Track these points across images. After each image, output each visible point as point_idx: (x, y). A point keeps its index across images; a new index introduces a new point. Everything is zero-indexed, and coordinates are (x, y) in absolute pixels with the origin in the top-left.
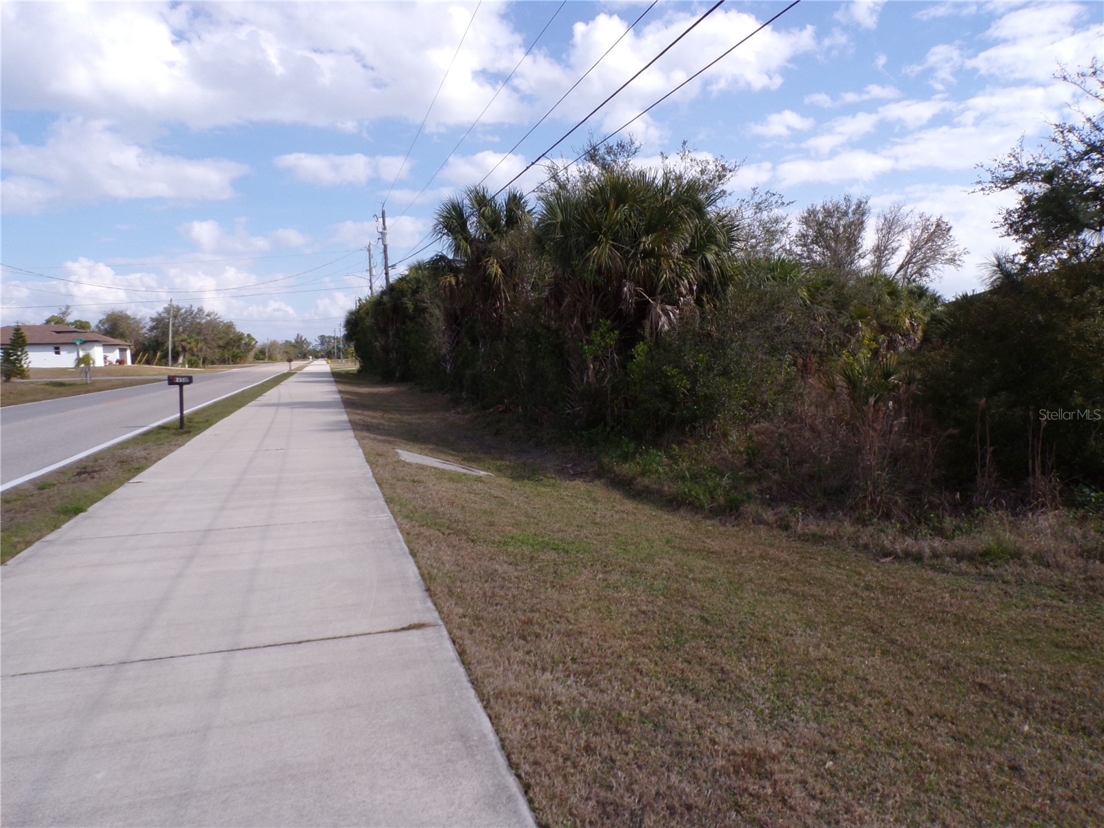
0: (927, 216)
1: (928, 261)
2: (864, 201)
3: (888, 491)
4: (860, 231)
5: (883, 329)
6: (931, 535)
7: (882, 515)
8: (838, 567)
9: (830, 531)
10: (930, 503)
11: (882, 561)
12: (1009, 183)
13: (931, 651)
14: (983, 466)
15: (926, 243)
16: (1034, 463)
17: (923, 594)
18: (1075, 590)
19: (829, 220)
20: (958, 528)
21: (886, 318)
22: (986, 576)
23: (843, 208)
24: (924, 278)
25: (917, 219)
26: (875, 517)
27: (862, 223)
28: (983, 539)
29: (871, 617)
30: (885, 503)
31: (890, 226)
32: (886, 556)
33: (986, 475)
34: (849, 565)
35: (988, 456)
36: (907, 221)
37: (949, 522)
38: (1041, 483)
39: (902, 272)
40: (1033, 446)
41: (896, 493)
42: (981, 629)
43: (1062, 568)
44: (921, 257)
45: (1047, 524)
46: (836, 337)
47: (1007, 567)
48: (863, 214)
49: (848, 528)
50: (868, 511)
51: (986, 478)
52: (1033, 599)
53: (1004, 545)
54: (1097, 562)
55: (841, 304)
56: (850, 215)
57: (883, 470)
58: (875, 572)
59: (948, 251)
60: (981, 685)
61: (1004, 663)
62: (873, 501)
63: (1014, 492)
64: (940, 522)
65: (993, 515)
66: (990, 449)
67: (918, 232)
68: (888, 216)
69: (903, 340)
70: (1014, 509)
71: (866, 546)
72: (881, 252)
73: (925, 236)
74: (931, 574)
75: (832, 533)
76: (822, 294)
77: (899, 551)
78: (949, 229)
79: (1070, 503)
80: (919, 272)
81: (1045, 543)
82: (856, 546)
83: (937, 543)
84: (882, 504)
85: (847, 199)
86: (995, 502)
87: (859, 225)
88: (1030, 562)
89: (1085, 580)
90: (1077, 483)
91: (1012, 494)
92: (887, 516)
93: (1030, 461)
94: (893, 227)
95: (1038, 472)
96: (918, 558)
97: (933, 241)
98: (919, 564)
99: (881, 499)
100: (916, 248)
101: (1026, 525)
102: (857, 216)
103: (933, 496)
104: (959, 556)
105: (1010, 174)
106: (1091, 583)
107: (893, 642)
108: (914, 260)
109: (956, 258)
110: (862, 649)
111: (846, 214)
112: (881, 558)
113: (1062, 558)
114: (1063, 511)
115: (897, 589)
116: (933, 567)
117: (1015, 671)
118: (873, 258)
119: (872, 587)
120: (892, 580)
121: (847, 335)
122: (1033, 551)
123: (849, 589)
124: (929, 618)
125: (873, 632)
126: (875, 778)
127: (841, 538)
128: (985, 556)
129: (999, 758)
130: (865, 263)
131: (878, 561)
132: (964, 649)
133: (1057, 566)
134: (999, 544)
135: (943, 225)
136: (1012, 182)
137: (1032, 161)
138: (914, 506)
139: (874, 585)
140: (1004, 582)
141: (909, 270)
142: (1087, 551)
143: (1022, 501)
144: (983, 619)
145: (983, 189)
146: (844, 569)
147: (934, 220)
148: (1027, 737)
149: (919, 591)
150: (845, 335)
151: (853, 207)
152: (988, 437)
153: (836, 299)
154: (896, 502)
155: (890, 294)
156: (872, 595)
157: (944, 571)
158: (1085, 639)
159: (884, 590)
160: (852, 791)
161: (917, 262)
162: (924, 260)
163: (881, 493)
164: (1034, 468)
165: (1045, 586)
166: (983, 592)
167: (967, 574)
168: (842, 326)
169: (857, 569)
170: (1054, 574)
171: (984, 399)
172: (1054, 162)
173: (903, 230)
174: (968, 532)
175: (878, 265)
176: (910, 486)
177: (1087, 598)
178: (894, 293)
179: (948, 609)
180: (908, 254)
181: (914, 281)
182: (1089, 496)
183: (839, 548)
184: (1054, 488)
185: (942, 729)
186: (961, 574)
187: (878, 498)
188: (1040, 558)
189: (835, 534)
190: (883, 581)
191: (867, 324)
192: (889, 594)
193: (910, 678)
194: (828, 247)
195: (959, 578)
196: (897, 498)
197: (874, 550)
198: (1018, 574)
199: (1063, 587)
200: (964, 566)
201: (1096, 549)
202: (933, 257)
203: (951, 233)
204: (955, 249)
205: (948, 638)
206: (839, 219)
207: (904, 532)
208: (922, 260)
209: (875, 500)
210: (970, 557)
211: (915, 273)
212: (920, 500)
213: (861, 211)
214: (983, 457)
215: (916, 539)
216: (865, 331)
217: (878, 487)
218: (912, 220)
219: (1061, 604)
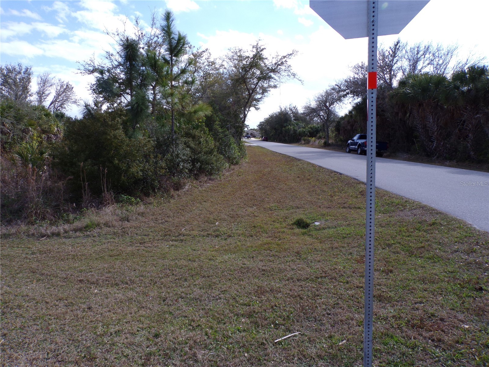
0: (62, 81)
1: (64, 101)
2: (29, 68)
3: (43, 207)
4: (29, 83)
5: (44, 132)
6: (63, 223)
7: (41, 219)
8: (18, 247)
9: (13, 231)
10: (64, 209)
11: (41, 239)
12: (91, 72)
13: (60, 273)
14: (85, 191)
15: (63, 93)
16: (104, 188)
17: (60, 250)
18: (118, 233)
19: (10, 74)
20: (76, 218)
21: (44, 127)
22: (87, 236)
23: (17, 69)
24: (64, 109)
25: (58, 82)
26: (37, 220)
27: (30, 79)
28: (85, 221)
29: (33, 266)
30: (42, 213)
31: (44, 82)
32: (43, 237)
33: (86, 194)
34: (24, 245)
35: (86, 186)
36: (53, 81)
37: (71, 216)
38: (107, 195)
39: (52, 105)
40: (103, 180)
41: (48, 207)
42: (83, 257)
43: (114, 226)
44: (61, 99)
45: (109, 211)
46: (18, 135)
47: (94, 230)
48: (29, 75)
49: (23, 227)
50: (34, 218)
51: (87, 196)
52: (104, 241)
53: (93, 222)
54: (126, 222)
55: (18, 119)
56: (22, 74)
57: (39, 198)
58: (37, 245)
59: (73, 98)
60: (80, 281)
61: (90, 269)
62: (36, 213)
63: (97, 200)
64: (68, 217)
65: (89, 211)
66: (87, 184)
67: (59, 88)
68: (43, 78)
69: (54, 137)
70: (98, 207)
71: (33, 235)
72: (41, 94)
73: (62, 90)
74: (64, 240)
75: (14, 232)
76: (7, 113)
77: (49, 233)
78: (72, 88)
79: (118, 201)
80: (61, 106)
81: (108, 218)
82: (28, 236)
83: (67, 227)
84: (41, 214)
85: (19, 65)
86: (91, 205)
87: (29, 80)
88: (103, 227)
89: (122, 229)
90: (120, 193)
91: (97, 201)
92: (44, 219)
93: (102, 187)
94: (46, 83)
95: (106, 191)
96: (58, 235)
97: (66, 92)
98: (59, 237)
99: (40, 211)
100: (58, 95)
101: (102, 213)
102: (27, 75)
103: (65, 206)
104: (76, 230)
105: (91, 68)
106: (123, 230)
107: (43, 274)
108: (58, 100)
109: (77, 101)
110: (27, 282)
111: (20, 73)
112: (41, 238)
113: (114, 223)
114: (115, 204)
115: (47, 251)
116: (65, 237)
117: (94, 271)
118: (37, 97)
119: (35, 253)
120: (45, 247)
121: (24, 134)
122: (104, 222)
123: (23, 256)
124: (62, 260)
125: (33, 273)
126: (25, 338)
127: (20, 233)
128: (87, 228)
129: (84, 306)
130: (33, 99)
131: (39, 240)
132: (75, 268)
133: (113, 226)
134: (91, 222)
135: (70, 86)
136: (92, 72)
137: (99, 65)
138: (56, 212)
139: (36, 251)
140: (93, 237)
141: (56, 105)
142: (123, 218)
143: (101, 203)
144: (84, 254)
145: (81, 73)
146: (21, 247)
147: (65, 83)
148: (96, 294)
149: (58, 249)
150: (23, 134)
151: (24, 70)
152: (85, 178)
153: (16, 116)
154: (48, 212)
155: (45, 115)
156: (35, 256)
157: (70, 238)
158: (120, 251)
159: (41, 252)
160: (13, 348)
161: (59, 101)
162: (63, 101)
163: (40, 208)
164: (104, 190)
165: (108, 235)
166: (85, 243)
167: (79, 237)
168: (20, 129)
169: (28, 246)
170: (111, 229)
171: (82, 163)
172: (108, 67)
173: (51, 85)
174: (80, 220)
175: (40, 101)
176: (54, 204)
177: (122, 236)
178: (48, 115)
179: (71, 253)
180: (55, 97)
181: (59, 110)
182: (124, 197)
183: (18, 238)
184: (112, 196)
185: (61, 304)
186: (76, 237)
187: (39, 211)
188: (107, 225)
189: (16, 232)
190: (41, 248)
191: (34, 129)
192: (43, 254)
193: (50, 288)
194: (11, 88)
195: (76, 239)
196: (48, 210)
197: (37, 236)
198: (99, 232)
199: (114, 233)
200: (78, 234)
201: (125, 217)
202: (67, 100)
203: (73, 90)
204: (76, 97)
205: (68, 265)
206: (16, 75)
207: (51, 224)
208: (62, 100)
209: (37, 212)
210: (80, 230)
211: (59, 106)
212: (59, 209)
213: (28, 73)
214: (85, 187)
215: (57, 226)
216: (34, 132)
217: (38, 206)
218: (55, 81)
219: (114, 240)
